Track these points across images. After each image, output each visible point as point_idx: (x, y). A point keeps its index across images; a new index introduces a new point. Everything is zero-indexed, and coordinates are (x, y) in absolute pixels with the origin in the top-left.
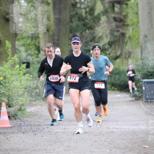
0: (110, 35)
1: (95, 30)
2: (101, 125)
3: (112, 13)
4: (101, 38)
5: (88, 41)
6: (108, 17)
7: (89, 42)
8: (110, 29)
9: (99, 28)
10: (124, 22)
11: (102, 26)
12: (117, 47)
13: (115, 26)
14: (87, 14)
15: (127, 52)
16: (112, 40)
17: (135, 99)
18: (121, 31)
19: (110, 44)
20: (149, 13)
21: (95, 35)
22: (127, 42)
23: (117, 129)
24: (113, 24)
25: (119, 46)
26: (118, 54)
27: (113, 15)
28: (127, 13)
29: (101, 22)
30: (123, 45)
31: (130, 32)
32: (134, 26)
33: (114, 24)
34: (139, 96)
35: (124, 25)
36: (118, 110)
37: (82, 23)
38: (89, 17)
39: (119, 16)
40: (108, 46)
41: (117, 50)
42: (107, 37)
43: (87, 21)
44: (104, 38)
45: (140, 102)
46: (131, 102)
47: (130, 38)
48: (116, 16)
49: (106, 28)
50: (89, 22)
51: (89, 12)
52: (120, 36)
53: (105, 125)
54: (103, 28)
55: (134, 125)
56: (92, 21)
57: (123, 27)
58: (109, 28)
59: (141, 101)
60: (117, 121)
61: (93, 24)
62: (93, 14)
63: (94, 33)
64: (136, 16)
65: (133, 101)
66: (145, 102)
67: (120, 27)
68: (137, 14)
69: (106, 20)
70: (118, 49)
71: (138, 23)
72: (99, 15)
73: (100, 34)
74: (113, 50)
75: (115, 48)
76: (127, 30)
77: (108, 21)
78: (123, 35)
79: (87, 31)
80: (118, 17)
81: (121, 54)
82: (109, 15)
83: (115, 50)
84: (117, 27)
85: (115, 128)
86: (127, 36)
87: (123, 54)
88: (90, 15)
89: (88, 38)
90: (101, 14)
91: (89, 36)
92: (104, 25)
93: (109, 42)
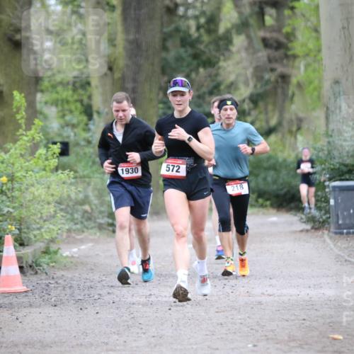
0: (255, 79)
1: (219, 68)
2: (233, 286)
3: (260, 29)
4: (232, 86)
5: (204, 93)
6: (248, 37)
7: (207, 96)
8: (254, 65)
9: (230, 62)
10: (288, 49)
11: (236, 57)
12: (270, 107)
13: (266, 59)
14: (202, 31)
15: (294, 117)
16: (260, 90)
17: (312, 228)
18: (280, 69)
19: (255, 100)
20: (344, 28)
21: (219, 79)
22: (293, 95)
23: (271, 295)
24: (260, 54)
25: (274, 104)
26: (273, 122)
27: (261, 34)
28: (294, 29)
29: (234, 49)
30: (284, 101)
31: (299, 72)
32: (309, 59)
33: (263, 54)
34: (321, 220)
35: (287, 56)
37: (190, 51)
38: (206, 38)
39: (275, 35)
40: (248, 104)
41: (270, 114)
42: (246, 84)
43: (202, 47)
44: (241, 86)
45: (323, 233)
46: (304, 233)
47: (299, 85)
48: (268, 35)
49: (245, 64)
50: (207, 50)
51: (206, 26)
52: (277, 82)
53: (243, 287)
54: (238, 63)
55: (310, 287)
56: (212, 47)
57: (285, 61)
58: (251, 63)
59: (326, 232)
60: (270, 278)
61: (214, 53)
62: (216, 31)
63: (217, 75)
64: (314, 34)
65: (307, 231)
66: (336, 233)
67: (276, 61)
68: (316, 30)
69: (245, 43)
70: (274, 110)
71: (319, 51)
72: (228, 32)
73: (232, 78)
74: (260, 113)
75: (266, 109)
76: (293, 67)
77: (250, 47)
78: (284, 78)
79: (201, 70)
80: (272, 38)
81: (280, 124)
82: (252, 34)
83: (267, 113)
84: (270, 61)
85: (266, 293)
86: (294, 81)
87: (285, 124)
88: (209, 32)
89: (202, 86)
90: (234, 31)
91: (205, 81)
92: (241, 56)
93: (252, 94)
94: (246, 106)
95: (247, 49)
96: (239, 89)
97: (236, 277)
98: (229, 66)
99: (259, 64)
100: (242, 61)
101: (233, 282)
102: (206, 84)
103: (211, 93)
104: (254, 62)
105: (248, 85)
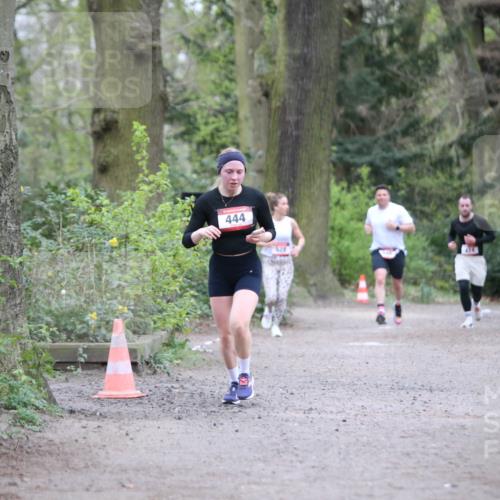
0: (466, 115)
1: (418, 98)
2: (425, 402)
3: (476, 46)
4: (436, 124)
5: (396, 133)
6: (460, 56)
8: (466, 96)
9: (432, 91)
11: (443, 85)
13: (483, 88)
14: (396, 45)
16: (472, 133)
19: (466, 145)
21: (416, 115)
23: (478, 417)
24: (475, 80)
27: (478, 52)
29: (440, 72)
33: (480, 81)
36: (483, 359)
37: (378, 73)
38: (401, 56)
39: (497, 55)
40: (456, 151)
42: (454, 121)
43: (394, 69)
44: (447, 124)
48: (488, 54)
49: (454, 93)
50: (400, 73)
51: (402, 39)
53: (440, 404)
54: (444, 92)
56: (408, 68)
58: (463, 92)
61: (411, 77)
62: (415, 45)
63: (413, 108)
67: (499, 91)
69: (455, 66)
72: (431, 47)
73: (435, 112)
74: (472, 163)
77: (461, 70)
79: (393, 100)
80: (493, 58)
82: (466, 53)
84: (489, 91)
85: (471, 413)
88: (406, 47)
89: (393, 123)
90: (439, 47)
91: (398, 116)
92: (449, 83)
93: (462, 137)
94: (453, 152)
95: (456, 73)
96: (444, 128)
97: (431, 390)
98: (430, 95)
99: (473, 94)
100: (449, 90)
101: (426, 396)
102: (398, 120)
103: (405, 133)
104: (467, 91)
105: (457, 124)
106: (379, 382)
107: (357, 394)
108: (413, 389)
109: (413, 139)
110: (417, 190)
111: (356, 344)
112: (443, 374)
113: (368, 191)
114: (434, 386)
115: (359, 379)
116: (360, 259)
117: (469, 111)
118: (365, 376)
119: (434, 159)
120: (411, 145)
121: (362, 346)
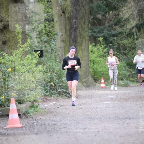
1: (120, 11)
2: (128, 123)
4: (127, 20)
5: (112, 24)
7: (114, 26)
8: (138, 9)
9: (125, 8)
11: (129, 5)
16: (141, 23)
21: (119, 17)
24: (141, 3)
37: (105, 2)
40: (135, 30)
44: (131, 20)
50: (113, 2)
53: (133, 124)
54: (130, 8)
61: (117, 3)
63: (118, 15)
73: (127, 16)
74: (141, 34)
79: (111, 12)
89: (111, 21)
91: (113, 18)
92: (131, 5)
93: (137, 24)
94: (134, 30)
96: (130, 22)
97: (130, 119)
98: (124, 10)
99: (140, 8)
100: (131, 7)
101: (128, 121)
102: (113, 19)
103: (116, 24)
104: (138, 7)
105: (135, 20)
106: (110, 117)
107: (102, 122)
108: (123, 119)
109: (119, 26)
110: (121, 45)
111: (101, 103)
112: (134, 113)
113: (103, 46)
114: (131, 117)
115: (103, 116)
116: (101, 71)
117: (139, 15)
118: (105, 115)
119: (127, 33)
120: (118, 28)
121: (103, 104)
